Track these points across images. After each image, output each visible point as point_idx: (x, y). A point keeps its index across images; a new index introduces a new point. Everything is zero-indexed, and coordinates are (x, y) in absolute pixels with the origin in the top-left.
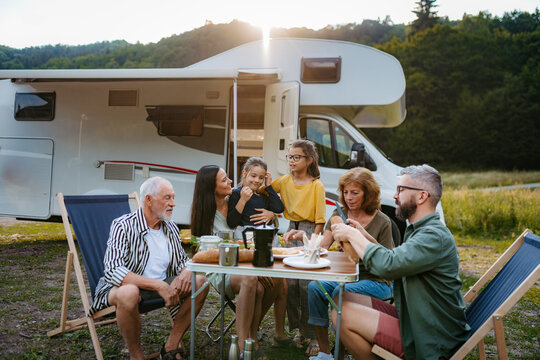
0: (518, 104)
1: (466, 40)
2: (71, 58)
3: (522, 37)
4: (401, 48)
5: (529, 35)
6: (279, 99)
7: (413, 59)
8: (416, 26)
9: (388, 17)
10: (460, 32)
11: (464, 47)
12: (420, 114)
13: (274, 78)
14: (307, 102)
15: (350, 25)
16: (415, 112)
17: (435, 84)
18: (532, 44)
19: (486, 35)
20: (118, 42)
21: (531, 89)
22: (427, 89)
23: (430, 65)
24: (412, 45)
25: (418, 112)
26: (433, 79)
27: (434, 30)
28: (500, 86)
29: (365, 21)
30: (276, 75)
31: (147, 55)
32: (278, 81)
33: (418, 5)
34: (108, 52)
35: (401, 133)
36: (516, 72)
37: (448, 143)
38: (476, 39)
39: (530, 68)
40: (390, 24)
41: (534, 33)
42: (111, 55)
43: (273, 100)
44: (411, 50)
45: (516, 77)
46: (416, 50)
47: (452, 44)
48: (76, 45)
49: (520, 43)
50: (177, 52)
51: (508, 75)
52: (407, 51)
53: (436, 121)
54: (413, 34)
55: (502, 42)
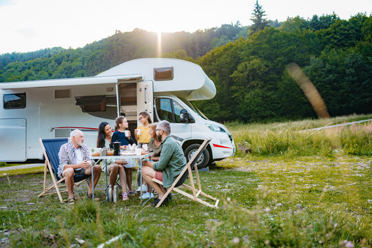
0: (320, 76)
1: (285, 36)
2: (24, 62)
3: (321, 32)
4: (244, 44)
5: (324, 31)
6: (143, 90)
7: (252, 50)
8: (254, 28)
9: (238, 22)
10: (281, 31)
11: (285, 41)
12: (259, 86)
13: (140, 79)
14: (158, 90)
15: (214, 29)
16: (255, 85)
17: (267, 66)
18: (327, 37)
19: (297, 32)
20: (56, 48)
21: (327, 65)
22: (262, 70)
23: (263, 54)
24: (251, 41)
25: (258, 84)
26: (265, 63)
27: (264, 31)
28: (309, 65)
29: (223, 26)
30: (141, 78)
31: (77, 57)
32: (143, 81)
33: (253, 15)
34: (50, 56)
35: (248, 99)
36: (318, 55)
37: (278, 103)
38: (292, 35)
39: (326, 53)
40: (240, 26)
41: (328, 29)
42: (52, 57)
43: (141, 91)
44: (251, 45)
45: (318, 59)
46: (254, 44)
47: (276, 40)
48: (27, 52)
49: (320, 36)
50: (97, 54)
51: (312, 57)
52: (248, 45)
53: (269, 90)
54: (251, 34)
55: (308, 36)
